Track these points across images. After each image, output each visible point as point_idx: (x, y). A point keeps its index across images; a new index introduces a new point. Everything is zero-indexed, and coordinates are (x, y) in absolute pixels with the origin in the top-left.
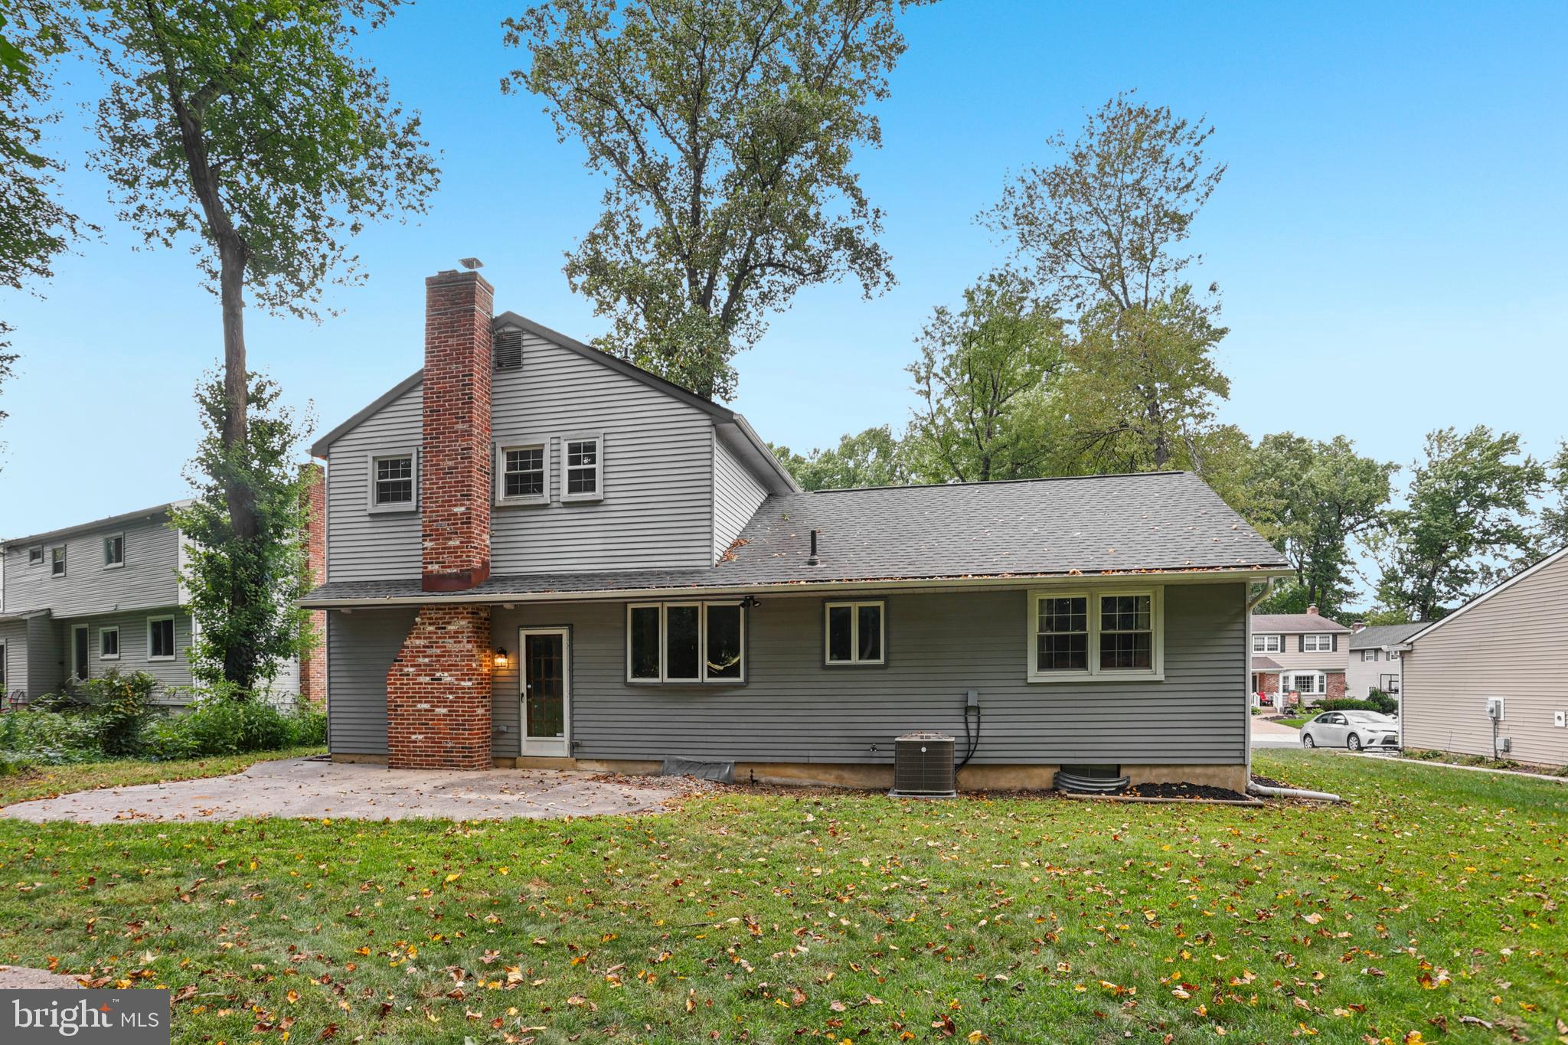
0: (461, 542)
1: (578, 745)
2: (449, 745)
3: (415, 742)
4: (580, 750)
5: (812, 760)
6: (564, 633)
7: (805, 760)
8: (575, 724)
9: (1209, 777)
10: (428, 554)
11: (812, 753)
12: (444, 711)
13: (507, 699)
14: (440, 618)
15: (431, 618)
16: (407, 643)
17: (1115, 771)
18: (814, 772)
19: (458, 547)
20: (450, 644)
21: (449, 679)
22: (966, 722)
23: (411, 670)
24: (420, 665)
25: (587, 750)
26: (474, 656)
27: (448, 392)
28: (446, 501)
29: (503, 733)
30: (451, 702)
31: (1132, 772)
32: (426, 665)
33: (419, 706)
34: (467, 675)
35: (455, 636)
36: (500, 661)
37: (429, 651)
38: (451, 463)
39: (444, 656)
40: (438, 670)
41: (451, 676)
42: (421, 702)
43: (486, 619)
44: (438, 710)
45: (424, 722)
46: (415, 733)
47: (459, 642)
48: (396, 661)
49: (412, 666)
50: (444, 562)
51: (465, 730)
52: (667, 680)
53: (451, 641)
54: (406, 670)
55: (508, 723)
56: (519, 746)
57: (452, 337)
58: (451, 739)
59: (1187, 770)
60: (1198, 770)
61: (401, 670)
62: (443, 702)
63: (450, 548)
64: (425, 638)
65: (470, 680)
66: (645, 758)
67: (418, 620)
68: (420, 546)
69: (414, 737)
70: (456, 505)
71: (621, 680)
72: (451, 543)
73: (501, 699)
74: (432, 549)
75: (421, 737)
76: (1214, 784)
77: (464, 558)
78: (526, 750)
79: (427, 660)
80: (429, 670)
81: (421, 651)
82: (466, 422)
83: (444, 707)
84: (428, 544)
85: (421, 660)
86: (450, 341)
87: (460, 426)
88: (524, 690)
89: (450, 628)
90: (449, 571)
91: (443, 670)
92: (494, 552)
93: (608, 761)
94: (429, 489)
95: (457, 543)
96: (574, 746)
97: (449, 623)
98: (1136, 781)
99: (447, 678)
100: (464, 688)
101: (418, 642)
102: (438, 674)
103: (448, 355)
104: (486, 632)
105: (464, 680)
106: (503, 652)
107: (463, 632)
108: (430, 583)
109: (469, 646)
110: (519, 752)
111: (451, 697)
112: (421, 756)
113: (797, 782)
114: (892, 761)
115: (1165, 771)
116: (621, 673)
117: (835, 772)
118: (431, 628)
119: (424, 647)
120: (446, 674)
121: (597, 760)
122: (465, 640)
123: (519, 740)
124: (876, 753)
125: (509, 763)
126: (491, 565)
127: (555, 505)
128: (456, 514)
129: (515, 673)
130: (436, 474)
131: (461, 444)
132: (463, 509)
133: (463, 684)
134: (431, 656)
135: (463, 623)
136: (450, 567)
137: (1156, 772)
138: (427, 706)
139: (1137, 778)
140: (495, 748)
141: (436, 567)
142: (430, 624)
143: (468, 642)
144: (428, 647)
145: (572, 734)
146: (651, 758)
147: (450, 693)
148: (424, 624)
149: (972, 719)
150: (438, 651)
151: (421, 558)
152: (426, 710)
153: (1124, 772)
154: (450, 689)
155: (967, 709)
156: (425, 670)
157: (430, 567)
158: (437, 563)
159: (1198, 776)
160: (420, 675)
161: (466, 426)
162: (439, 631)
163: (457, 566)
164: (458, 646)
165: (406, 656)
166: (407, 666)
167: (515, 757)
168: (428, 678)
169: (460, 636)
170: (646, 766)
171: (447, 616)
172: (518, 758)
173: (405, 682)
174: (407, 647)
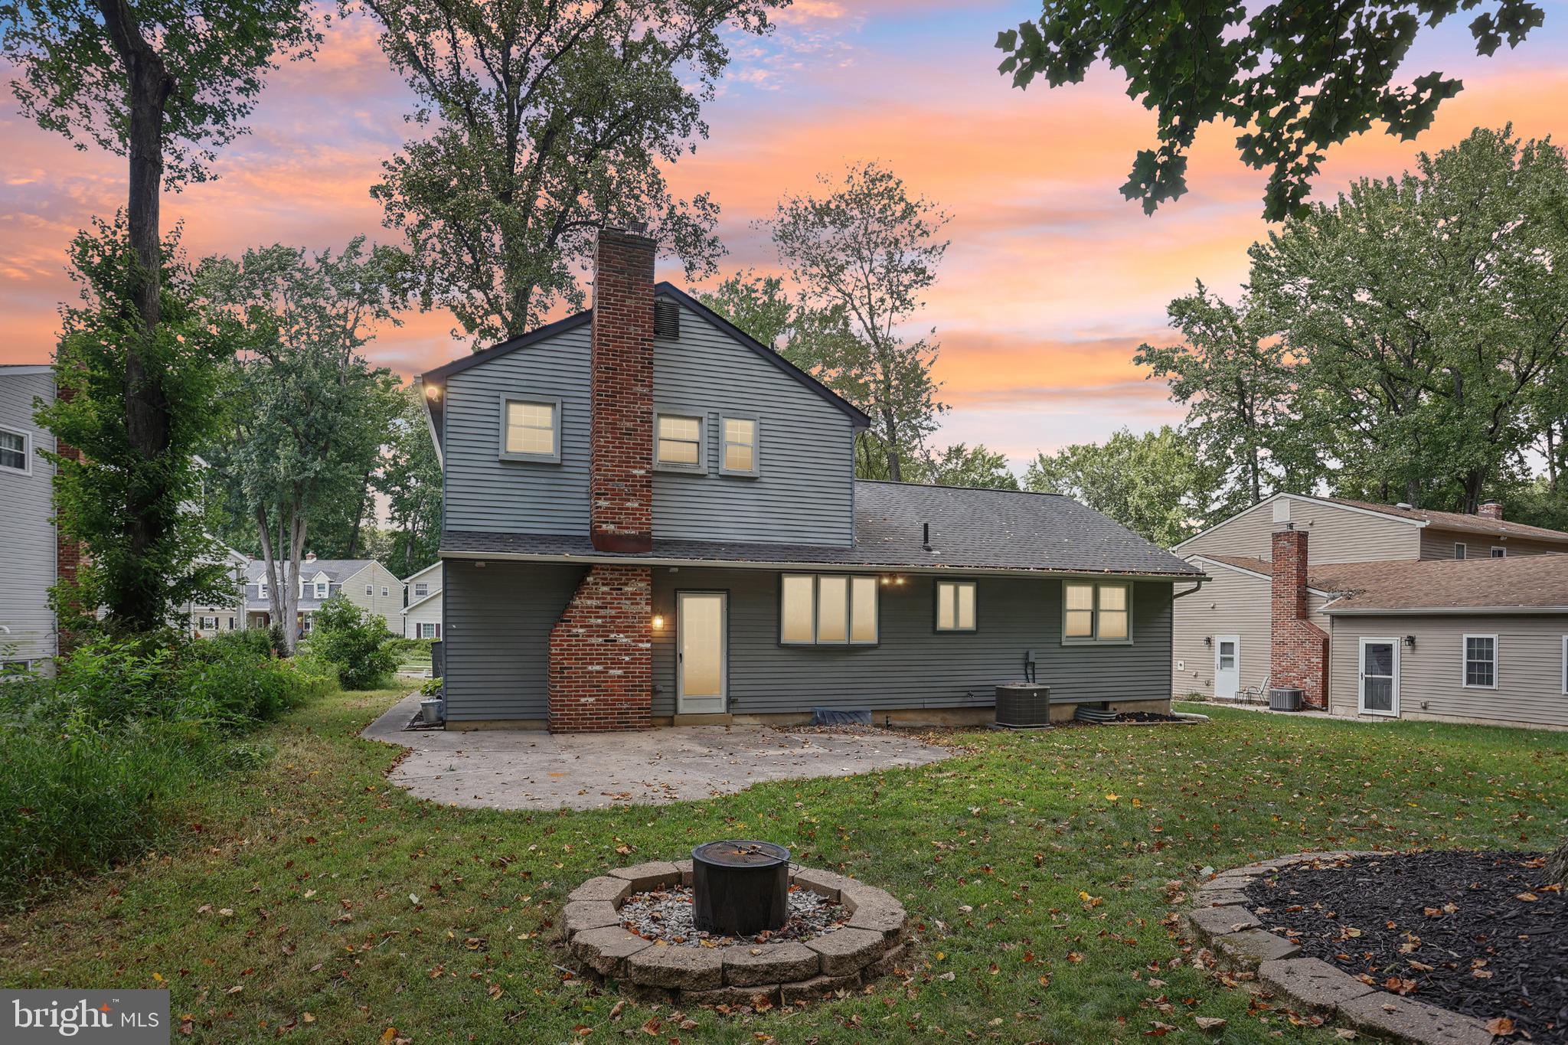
0: (640, 505)
1: (736, 702)
2: (625, 706)
3: (585, 705)
4: (735, 705)
5: (927, 706)
6: (723, 597)
7: (921, 706)
8: (731, 682)
9: (1153, 707)
10: (602, 513)
11: (926, 701)
12: (619, 672)
13: (663, 659)
14: (616, 579)
15: (606, 579)
16: (577, 602)
17: (1105, 705)
18: (925, 715)
19: (637, 509)
20: (627, 606)
21: (625, 640)
22: (1026, 674)
23: (581, 631)
24: (591, 626)
25: (742, 705)
27: (626, 352)
28: (624, 462)
29: (659, 692)
30: (627, 663)
31: (1115, 706)
32: (598, 626)
33: (590, 668)
35: (633, 597)
36: (659, 622)
37: (602, 612)
38: (629, 425)
39: (620, 617)
40: (612, 632)
41: (626, 637)
42: (592, 664)
44: (612, 672)
45: (595, 685)
46: (585, 696)
47: (637, 604)
48: (562, 621)
49: (581, 627)
50: (620, 523)
51: (643, 691)
52: (819, 641)
53: (628, 602)
54: (574, 630)
55: (665, 683)
56: (676, 704)
57: (631, 298)
58: (626, 700)
59: (1143, 703)
60: (1149, 703)
61: (569, 631)
62: (617, 663)
63: (628, 509)
64: (598, 599)
66: (795, 710)
67: (590, 579)
69: (583, 700)
70: (635, 468)
71: (774, 641)
72: (629, 505)
73: (658, 659)
74: (607, 508)
75: (591, 699)
76: (1157, 712)
77: (644, 520)
78: (682, 708)
79: (600, 621)
80: (603, 631)
81: (594, 612)
82: (646, 386)
83: (619, 668)
84: (603, 503)
85: (593, 621)
86: (628, 302)
87: (639, 389)
88: (682, 651)
89: (628, 589)
90: (625, 532)
91: (618, 632)
93: (760, 715)
94: (604, 447)
95: (636, 505)
96: (731, 702)
97: (626, 584)
98: (1118, 712)
99: (622, 639)
100: (641, 650)
101: (589, 602)
102: (612, 636)
103: (625, 315)
105: (642, 642)
106: (662, 614)
107: (641, 594)
108: (602, 542)
109: (648, 609)
110: (676, 711)
111: (627, 659)
113: (913, 724)
114: (994, 704)
115: (1131, 705)
116: (774, 635)
117: (940, 715)
118: (606, 589)
119: (596, 607)
120: (621, 635)
121: (751, 715)
122: (644, 602)
123: (676, 699)
124: (969, 699)
125: (663, 721)
127: (712, 476)
129: (672, 634)
130: (611, 433)
131: (640, 407)
132: (642, 472)
133: (641, 645)
134: (605, 617)
135: (642, 585)
136: (628, 528)
137: (1127, 705)
138: (599, 668)
139: (1130, 709)
141: (612, 527)
142: (603, 584)
143: (647, 604)
144: (601, 608)
145: (728, 691)
147: (626, 655)
148: (597, 584)
149: (1030, 671)
150: (613, 612)
151: (593, 516)
152: (597, 672)
153: (1111, 707)
154: (626, 650)
155: (1026, 665)
156: (597, 632)
157: (603, 526)
158: (612, 523)
159: (1148, 707)
160: (591, 636)
161: (646, 390)
162: (614, 592)
163: (636, 528)
164: (635, 609)
165: (575, 617)
166: (576, 627)
167: (672, 717)
168: (600, 640)
169: (638, 597)
170: (795, 717)
171: (624, 578)
172: (676, 717)
173: (574, 643)
174: (577, 607)
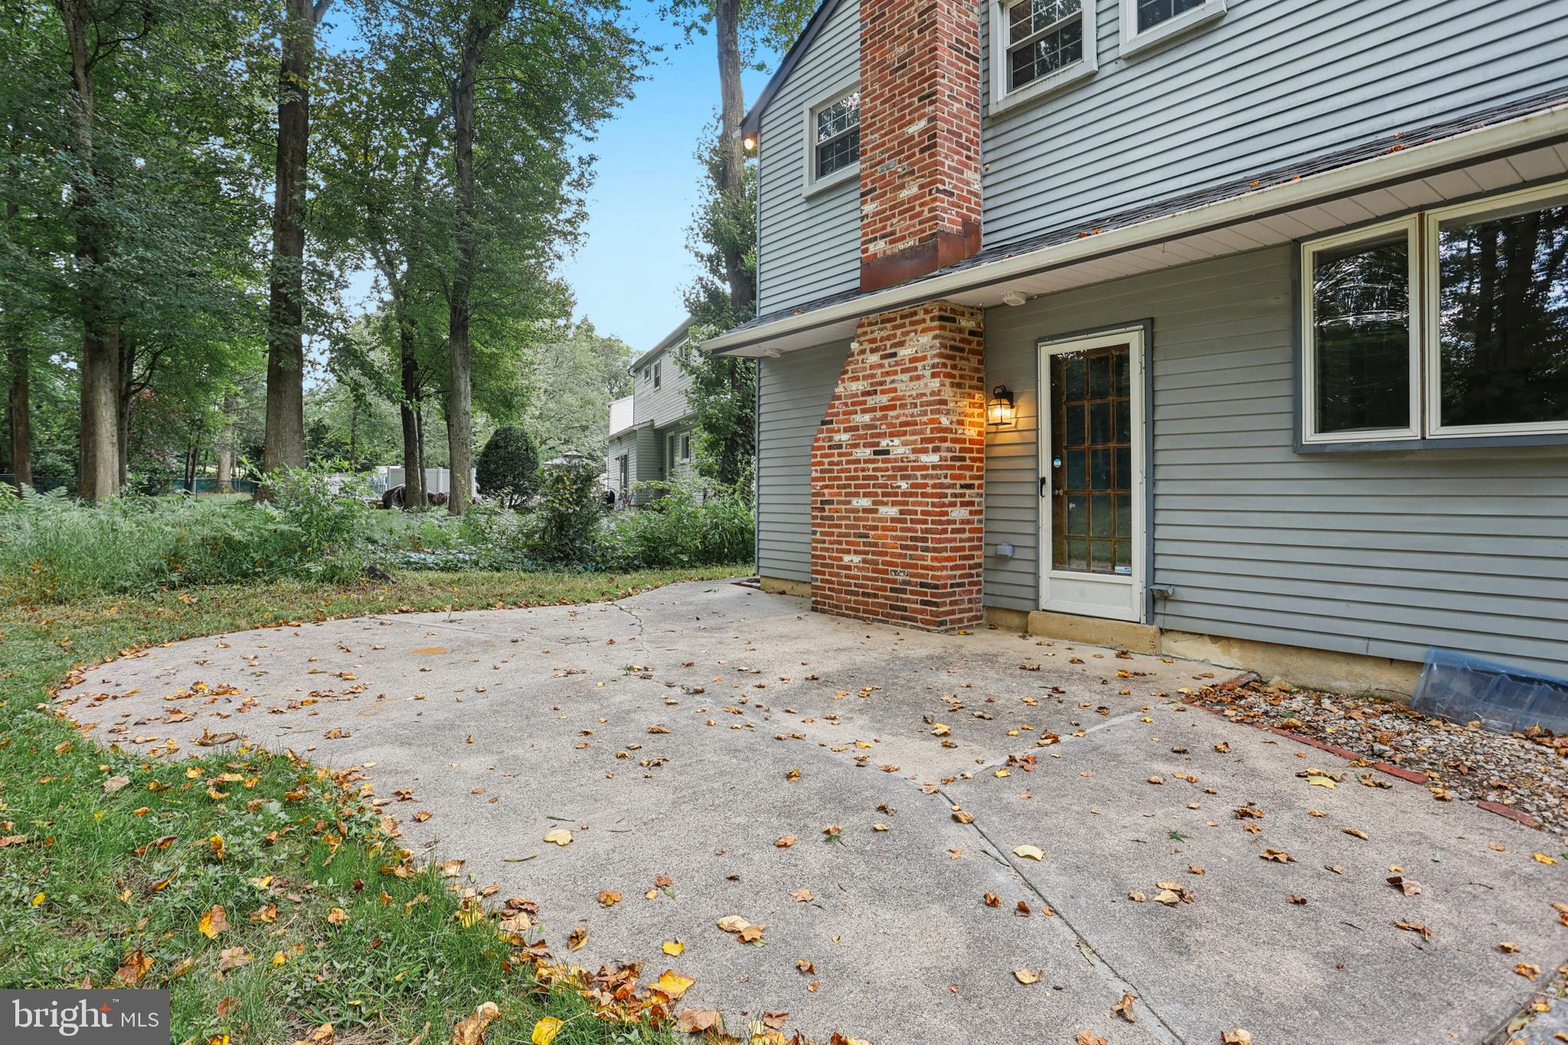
0: (921, 187)
1: (1165, 597)
2: (901, 577)
3: (848, 568)
4: (1170, 608)
6: (1134, 339)
8: (1156, 548)
10: (869, 226)
12: (893, 512)
13: (1013, 490)
14: (888, 338)
15: (873, 341)
16: (839, 390)
19: (915, 198)
20: (904, 385)
21: (901, 450)
23: (845, 437)
24: (857, 429)
25: (1187, 610)
26: (944, 402)
28: (897, 120)
29: (1004, 559)
30: (904, 494)
32: (866, 427)
33: (855, 503)
34: (931, 440)
35: (910, 368)
36: (1000, 412)
37: (871, 401)
39: (894, 407)
40: (883, 435)
41: (904, 444)
42: (858, 496)
43: (972, 333)
44: (883, 511)
45: (862, 533)
46: (848, 552)
47: (918, 378)
48: (824, 423)
49: (846, 430)
50: (893, 233)
51: (926, 549)
52: (1436, 430)
53: (905, 377)
54: (837, 437)
55: (1017, 540)
56: (1036, 588)
58: (905, 566)
61: (830, 439)
62: (890, 495)
63: (903, 203)
64: (865, 378)
65: (936, 450)
66: (1358, 647)
67: (855, 346)
68: (857, 214)
69: (847, 558)
71: (1286, 438)
72: (904, 194)
73: (1000, 490)
74: (876, 214)
75: (857, 559)
77: (926, 214)
78: (1049, 598)
79: (867, 418)
80: (872, 436)
81: (857, 403)
83: (893, 504)
84: (869, 208)
85: (859, 419)
88: (1046, 471)
89: (904, 353)
90: (901, 246)
91: (892, 435)
92: (990, 204)
93: (1242, 641)
95: (914, 190)
96: (1156, 598)
97: (901, 344)
99: (898, 448)
100: (926, 468)
101: (854, 387)
102: (884, 443)
104: (974, 360)
105: (925, 451)
106: (1007, 396)
107: (924, 358)
108: (874, 277)
109: (935, 384)
110: (1036, 600)
111: (904, 485)
112: (856, 594)
116: (1286, 422)
118: (874, 358)
119: (864, 394)
120: (897, 441)
121: (1215, 638)
122: (928, 373)
123: (1036, 575)
125: (1015, 620)
126: (984, 229)
127: (1109, 69)
128: (912, 137)
129: (1030, 437)
132: (922, 124)
133: (925, 459)
134: (874, 410)
135: (926, 339)
136: (903, 238)
138: (865, 503)
140: (990, 589)
141: (879, 247)
142: (873, 351)
143: (934, 375)
144: (869, 394)
145: (1152, 570)
146: (1376, 649)
147: (903, 479)
148: (863, 352)
150: (885, 400)
151: (859, 233)
152: (865, 511)
154: (902, 470)
156: (864, 437)
157: (872, 248)
158: (884, 238)
160: (856, 446)
162: (886, 362)
163: (914, 234)
164: (918, 387)
165: (837, 415)
166: (839, 431)
167: (1028, 613)
168: (868, 451)
169: (919, 365)
170: (1358, 668)
171: (899, 332)
172: (1033, 614)
173: (836, 459)
174: (839, 398)
